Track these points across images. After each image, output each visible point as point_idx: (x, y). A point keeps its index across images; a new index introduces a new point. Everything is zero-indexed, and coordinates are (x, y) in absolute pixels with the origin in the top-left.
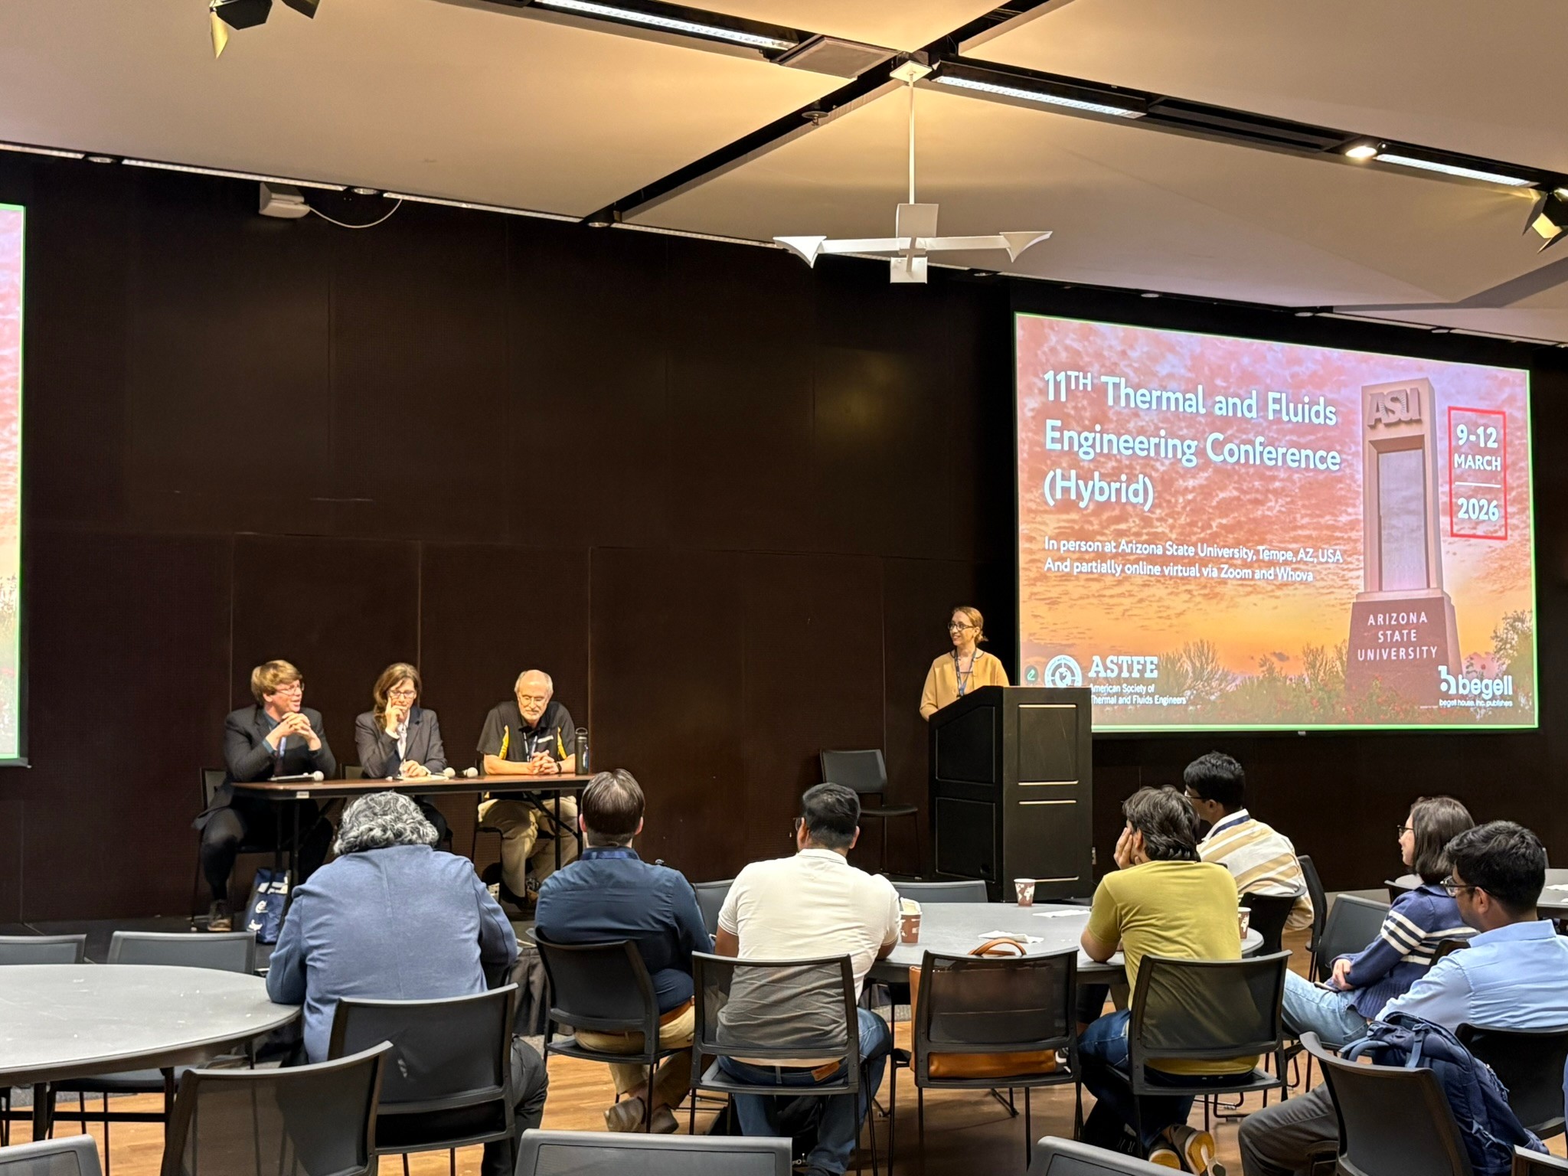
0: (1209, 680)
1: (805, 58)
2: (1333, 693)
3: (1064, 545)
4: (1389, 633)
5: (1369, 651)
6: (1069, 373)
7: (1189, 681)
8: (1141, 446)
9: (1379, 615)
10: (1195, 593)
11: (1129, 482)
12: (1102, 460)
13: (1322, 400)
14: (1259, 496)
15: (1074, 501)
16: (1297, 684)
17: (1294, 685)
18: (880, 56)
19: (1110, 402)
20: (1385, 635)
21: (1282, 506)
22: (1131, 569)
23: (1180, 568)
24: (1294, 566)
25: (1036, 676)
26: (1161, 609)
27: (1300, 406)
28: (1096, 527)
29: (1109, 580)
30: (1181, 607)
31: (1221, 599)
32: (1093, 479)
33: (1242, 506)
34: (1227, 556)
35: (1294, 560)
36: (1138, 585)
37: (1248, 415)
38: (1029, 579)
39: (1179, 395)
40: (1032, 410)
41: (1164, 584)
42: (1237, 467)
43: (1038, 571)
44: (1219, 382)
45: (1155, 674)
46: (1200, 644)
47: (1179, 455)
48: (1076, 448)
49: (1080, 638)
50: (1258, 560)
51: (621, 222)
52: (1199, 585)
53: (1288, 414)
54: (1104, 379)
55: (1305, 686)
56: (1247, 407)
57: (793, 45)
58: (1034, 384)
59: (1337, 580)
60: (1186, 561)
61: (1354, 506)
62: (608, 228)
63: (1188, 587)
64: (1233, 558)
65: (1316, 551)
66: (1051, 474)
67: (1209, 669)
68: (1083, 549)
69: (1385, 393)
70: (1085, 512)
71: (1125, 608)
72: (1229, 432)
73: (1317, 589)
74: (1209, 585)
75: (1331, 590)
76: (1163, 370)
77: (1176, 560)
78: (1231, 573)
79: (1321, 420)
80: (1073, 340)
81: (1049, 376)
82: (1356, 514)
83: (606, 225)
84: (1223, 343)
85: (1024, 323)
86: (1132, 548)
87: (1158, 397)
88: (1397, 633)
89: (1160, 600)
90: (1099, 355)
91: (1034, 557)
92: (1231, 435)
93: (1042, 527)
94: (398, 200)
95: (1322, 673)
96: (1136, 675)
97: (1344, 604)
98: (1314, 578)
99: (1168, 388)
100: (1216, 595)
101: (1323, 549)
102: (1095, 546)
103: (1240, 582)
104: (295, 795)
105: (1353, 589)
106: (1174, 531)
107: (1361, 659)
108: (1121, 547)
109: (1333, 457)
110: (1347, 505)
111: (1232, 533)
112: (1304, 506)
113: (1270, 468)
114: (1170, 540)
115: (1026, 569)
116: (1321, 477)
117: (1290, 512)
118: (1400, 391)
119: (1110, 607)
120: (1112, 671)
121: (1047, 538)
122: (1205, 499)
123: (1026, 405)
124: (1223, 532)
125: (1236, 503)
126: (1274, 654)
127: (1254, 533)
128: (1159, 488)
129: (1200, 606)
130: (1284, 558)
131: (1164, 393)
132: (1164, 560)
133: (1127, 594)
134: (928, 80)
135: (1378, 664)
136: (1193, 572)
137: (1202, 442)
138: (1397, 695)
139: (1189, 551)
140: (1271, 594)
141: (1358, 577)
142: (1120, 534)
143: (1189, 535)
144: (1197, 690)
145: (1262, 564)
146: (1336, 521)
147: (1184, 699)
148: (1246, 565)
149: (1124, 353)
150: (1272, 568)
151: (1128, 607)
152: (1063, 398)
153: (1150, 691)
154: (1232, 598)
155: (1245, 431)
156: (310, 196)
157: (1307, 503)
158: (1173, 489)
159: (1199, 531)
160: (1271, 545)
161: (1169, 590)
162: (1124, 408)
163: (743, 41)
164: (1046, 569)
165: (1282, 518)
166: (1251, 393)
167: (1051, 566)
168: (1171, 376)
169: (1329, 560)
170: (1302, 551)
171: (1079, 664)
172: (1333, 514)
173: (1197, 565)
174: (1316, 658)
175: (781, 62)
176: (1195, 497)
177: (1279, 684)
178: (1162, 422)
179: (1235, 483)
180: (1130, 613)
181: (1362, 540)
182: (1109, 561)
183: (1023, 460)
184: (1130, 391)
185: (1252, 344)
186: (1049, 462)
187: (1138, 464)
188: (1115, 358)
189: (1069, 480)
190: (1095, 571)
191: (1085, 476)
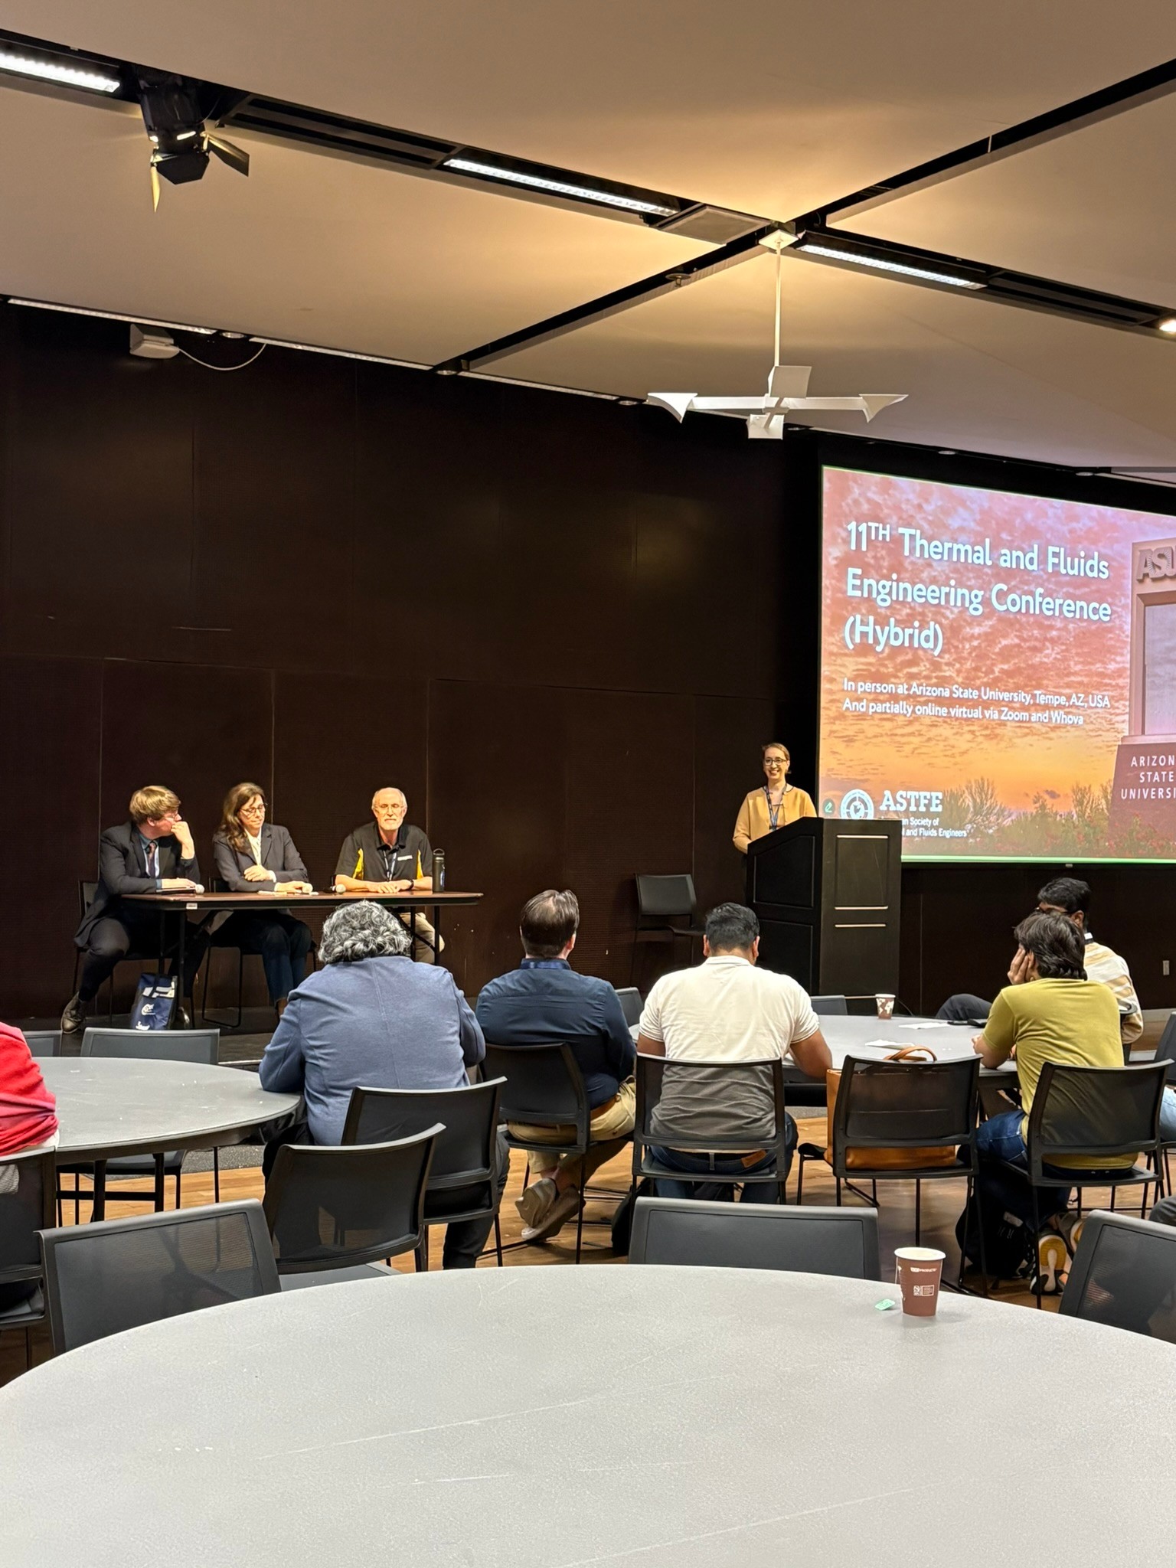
0: (989, 813)
1: (682, 225)
2: (1098, 829)
3: (861, 686)
4: (1149, 773)
5: (1131, 790)
6: (870, 524)
7: (970, 816)
8: (932, 594)
9: (1141, 757)
10: (978, 734)
11: (921, 628)
12: (898, 607)
13: (1096, 554)
14: (1037, 644)
15: (871, 645)
16: (1066, 821)
17: (1063, 821)
18: (755, 225)
19: (907, 553)
20: (1146, 776)
21: (1058, 653)
22: (921, 710)
23: (964, 710)
24: (1067, 710)
25: (833, 809)
26: (948, 748)
27: (1076, 560)
28: (891, 670)
29: (901, 720)
30: (965, 746)
31: (1001, 740)
32: (889, 625)
33: (1022, 653)
34: (1007, 700)
35: (1067, 704)
36: (926, 725)
37: (1030, 567)
38: (829, 718)
39: (969, 547)
40: (836, 558)
41: (950, 724)
42: (1018, 617)
43: (837, 711)
44: (1004, 536)
45: (940, 809)
46: (980, 782)
47: (967, 605)
48: (874, 595)
49: (874, 774)
50: (1035, 704)
51: (468, 370)
52: (981, 726)
53: (1065, 567)
54: (901, 530)
55: (1073, 822)
56: (1029, 559)
57: (674, 212)
58: (839, 533)
59: (1105, 724)
60: (969, 704)
61: (1122, 655)
62: (455, 376)
63: (972, 728)
64: (1012, 701)
65: (1087, 696)
66: (851, 619)
67: (988, 805)
68: (878, 691)
69: (1153, 550)
70: (881, 656)
71: (914, 746)
72: (1013, 583)
73: (1087, 732)
74: (990, 726)
75: (1100, 733)
76: (955, 523)
77: (961, 702)
78: (1010, 715)
79: (1095, 574)
80: (874, 493)
81: (852, 526)
82: (1123, 662)
83: (453, 373)
84: (1009, 498)
85: (830, 474)
86: (922, 690)
87: (949, 549)
88: (1157, 774)
89: (945, 740)
90: (897, 508)
91: (834, 697)
92: (1014, 586)
93: (842, 669)
94: (263, 344)
95: (1088, 811)
96: (922, 809)
97: (1111, 746)
98: (1084, 721)
99: (960, 540)
100: (996, 736)
101: (1093, 695)
102: (889, 688)
103: (1018, 724)
104: (185, 906)
105: (1119, 733)
106: (961, 675)
107: (1124, 798)
108: (913, 690)
109: (1105, 609)
110: (1116, 654)
111: (1012, 678)
112: (1077, 654)
113: (1048, 618)
114: (957, 683)
115: (827, 709)
116: (1094, 627)
117: (1065, 659)
118: (1167, 548)
119: (900, 746)
120: (901, 805)
121: (846, 680)
122: (988, 646)
123: (831, 554)
124: (1004, 676)
125: (1016, 649)
126: (1047, 792)
127: (1031, 678)
128: (948, 634)
129: (981, 746)
130: (1058, 703)
131: (955, 545)
132: (951, 702)
133: (917, 733)
134: (792, 249)
135: (1140, 803)
136: (976, 713)
137: (988, 592)
138: (1156, 832)
139: (974, 694)
140: (1047, 736)
141: (1123, 722)
142: (912, 677)
143: (974, 679)
144: (975, 823)
145: (1038, 707)
146: (1105, 668)
147: (964, 832)
148: (1024, 708)
149: (920, 507)
150: (1047, 712)
151: (917, 746)
152: (864, 548)
153: (935, 825)
154: (1010, 740)
155: (1027, 583)
156: (179, 337)
157: (1079, 651)
158: (961, 637)
159: (983, 675)
160: (1045, 690)
161: (954, 731)
162: (919, 558)
163: (628, 206)
164: (844, 708)
165: (1058, 664)
166: (1033, 547)
167: (849, 706)
168: (962, 529)
169: (1099, 705)
170: (1074, 696)
171: (872, 798)
172: (1104, 663)
173: (980, 708)
174: (1084, 797)
175: (660, 227)
176: (979, 643)
177: (1050, 819)
178: (952, 572)
179: (1016, 631)
180: (919, 751)
181: (1128, 688)
182: (901, 702)
183: (828, 606)
184: (925, 542)
185: (1035, 501)
186: (850, 608)
187: (930, 611)
188: (912, 512)
189: (867, 625)
190: (888, 711)
191: (881, 621)
